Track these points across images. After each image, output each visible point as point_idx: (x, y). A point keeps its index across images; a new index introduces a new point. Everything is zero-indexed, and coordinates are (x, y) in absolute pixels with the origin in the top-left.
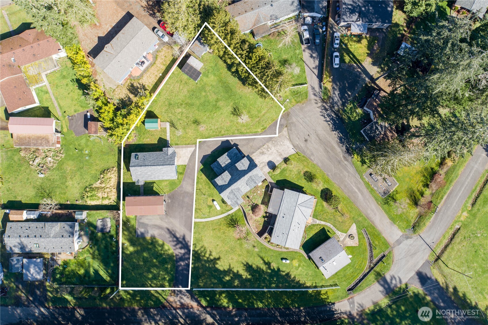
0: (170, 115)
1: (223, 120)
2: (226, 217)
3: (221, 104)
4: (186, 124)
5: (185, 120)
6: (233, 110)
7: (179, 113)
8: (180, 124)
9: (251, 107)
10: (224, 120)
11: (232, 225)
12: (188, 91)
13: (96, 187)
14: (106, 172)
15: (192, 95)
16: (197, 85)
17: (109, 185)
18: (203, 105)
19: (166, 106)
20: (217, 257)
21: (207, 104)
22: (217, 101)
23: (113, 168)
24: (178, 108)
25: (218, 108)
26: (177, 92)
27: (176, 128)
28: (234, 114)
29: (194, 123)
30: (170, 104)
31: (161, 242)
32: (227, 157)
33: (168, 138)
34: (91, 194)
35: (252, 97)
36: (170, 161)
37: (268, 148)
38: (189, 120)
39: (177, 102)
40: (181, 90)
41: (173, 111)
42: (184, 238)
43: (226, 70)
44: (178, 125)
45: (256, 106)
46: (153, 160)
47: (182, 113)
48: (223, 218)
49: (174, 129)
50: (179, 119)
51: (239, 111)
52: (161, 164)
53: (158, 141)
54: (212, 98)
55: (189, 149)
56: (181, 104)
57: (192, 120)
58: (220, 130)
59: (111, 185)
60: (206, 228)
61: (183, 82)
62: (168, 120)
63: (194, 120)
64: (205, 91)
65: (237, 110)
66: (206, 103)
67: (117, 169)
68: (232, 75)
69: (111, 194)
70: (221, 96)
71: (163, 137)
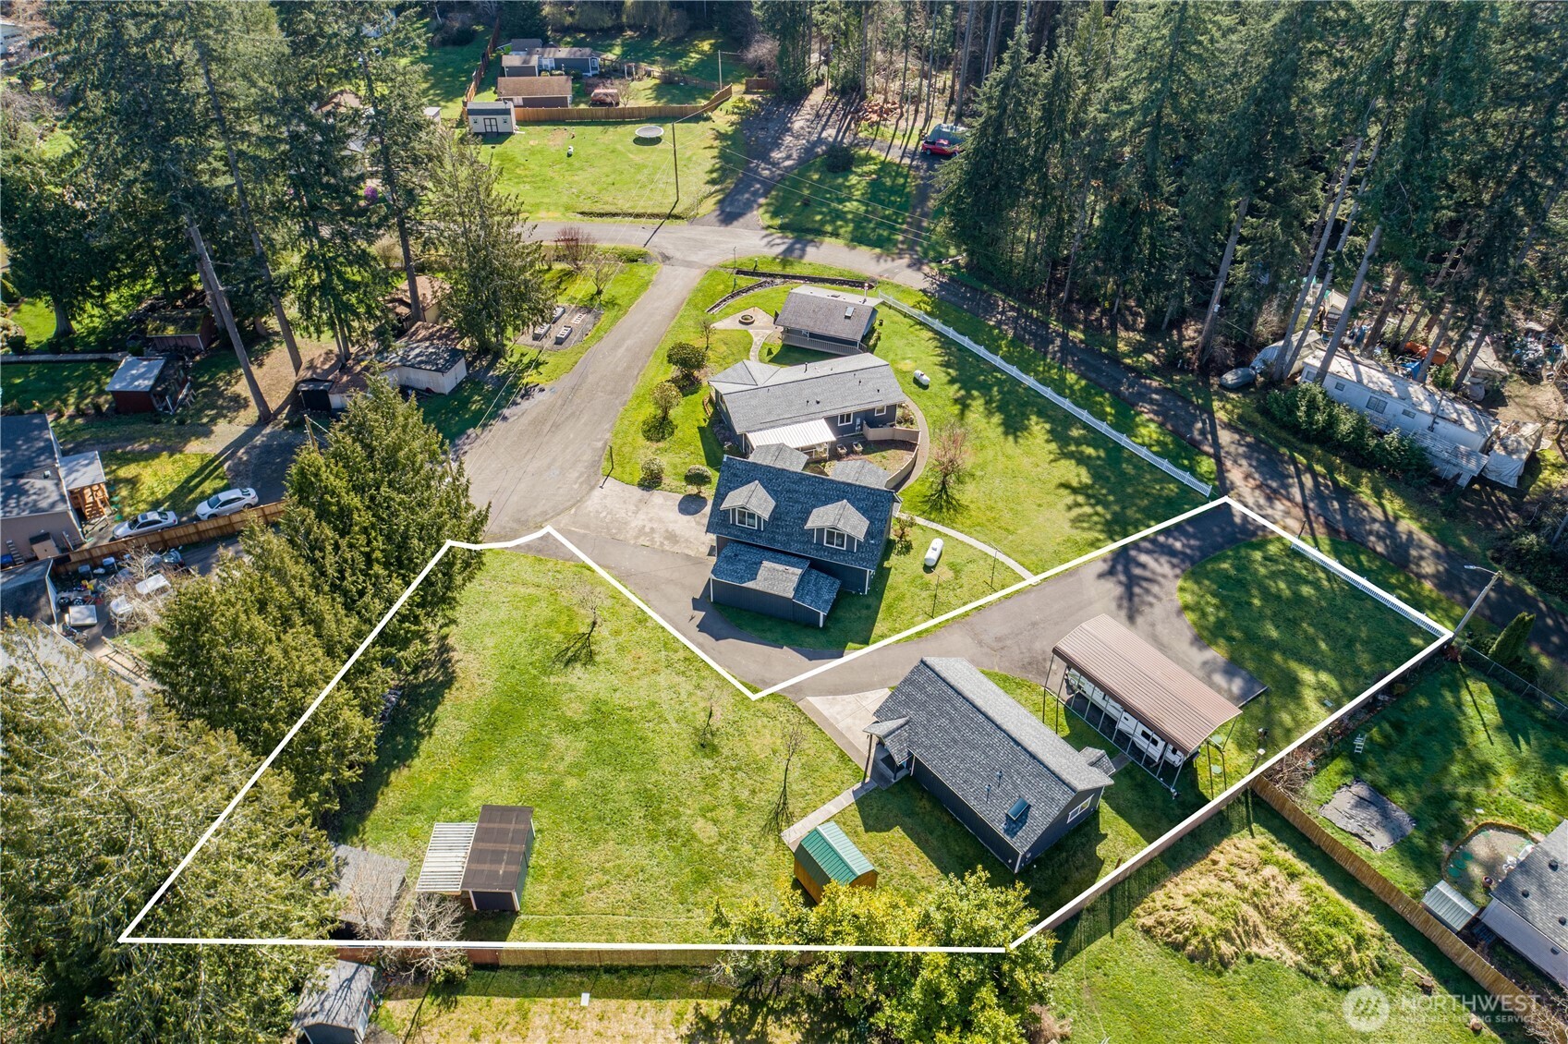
0: (746, 848)
1: (636, 673)
2: (941, 522)
3: (575, 711)
4: (740, 775)
5: (725, 785)
6: (578, 665)
7: (715, 822)
8: (753, 792)
9: (530, 626)
10: (634, 670)
11: (948, 502)
12: (596, 843)
13: (1290, 944)
14: (1194, 941)
15: (601, 819)
16: (545, 826)
17: (1223, 885)
18: (619, 761)
19: (718, 890)
20: (1065, 492)
21: (606, 752)
22: (571, 727)
23: (1147, 931)
24: (694, 837)
25: (598, 709)
26: (630, 882)
27: (784, 793)
28: (591, 655)
29: (715, 749)
30: (702, 879)
31: (1190, 617)
32: (759, 577)
33: (846, 799)
34: (1333, 931)
35: (486, 640)
36: (922, 689)
37: (646, 534)
38: (717, 771)
39: (671, 855)
40: (605, 872)
41: (722, 848)
42: (1111, 572)
43: (417, 762)
44: (768, 798)
45: (517, 615)
46: (973, 748)
47: (704, 812)
48: (953, 528)
49: (790, 801)
50: (740, 807)
51: (568, 649)
52: (958, 702)
53: (888, 828)
54: (568, 748)
55: (826, 713)
56: (671, 834)
57: (708, 762)
58: (681, 666)
59: (1215, 881)
60: (1027, 548)
61: (564, 885)
62: (772, 844)
63: (706, 756)
64: (557, 785)
65: (570, 654)
66: (605, 756)
67: (1138, 910)
68: (430, 734)
69: (1245, 855)
70: (543, 726)
71: (859, 821)
